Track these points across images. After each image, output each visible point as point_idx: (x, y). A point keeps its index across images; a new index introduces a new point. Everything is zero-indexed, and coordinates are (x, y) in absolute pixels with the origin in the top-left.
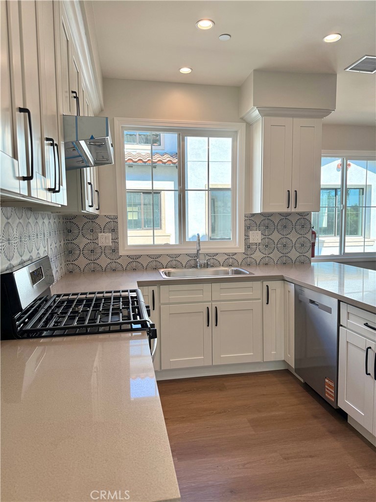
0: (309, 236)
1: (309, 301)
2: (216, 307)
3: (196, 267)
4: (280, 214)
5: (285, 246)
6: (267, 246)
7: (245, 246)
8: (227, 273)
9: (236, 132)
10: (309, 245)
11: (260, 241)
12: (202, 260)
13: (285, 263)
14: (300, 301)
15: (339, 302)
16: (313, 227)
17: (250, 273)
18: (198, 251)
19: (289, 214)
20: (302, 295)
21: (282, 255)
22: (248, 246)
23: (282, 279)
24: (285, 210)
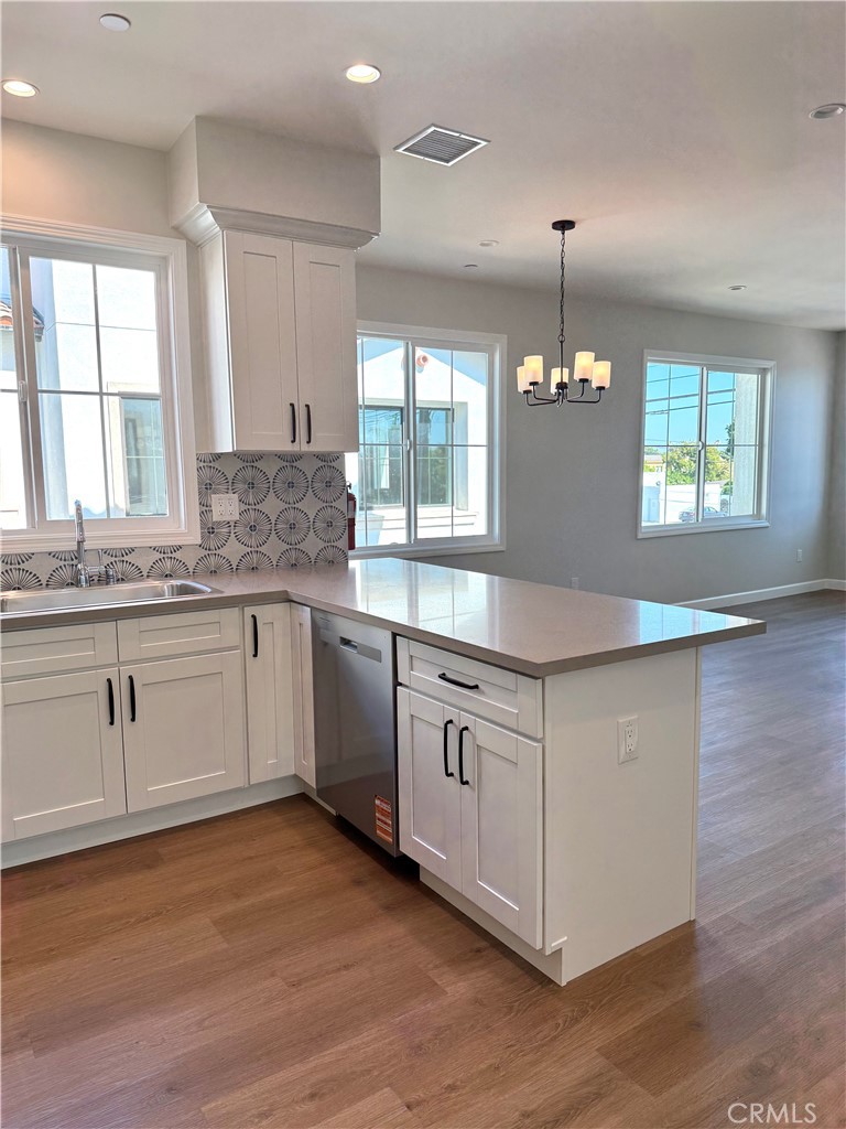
0: (342, 504)
1: (339, 640)
2: (131, 678)
3: (76, 583)
4: (280, 456)
5: (292, 527)
6: (253, 528)
7: (202, 528)
8: (161, 595)
9: (165, 259)
10: (342, 523)
11: (237, 517)
12: (93, 567)
13: (296, 564)
14: (326, 644)
15: (394, 636)
16: (350, 486)
17: (214, 591)
18: (80, 543)
19: (297, 457)
20: (327, 629)
21: (289, 547)
22: (209, 530)
23: (286, 599)
24: (285, 446)
